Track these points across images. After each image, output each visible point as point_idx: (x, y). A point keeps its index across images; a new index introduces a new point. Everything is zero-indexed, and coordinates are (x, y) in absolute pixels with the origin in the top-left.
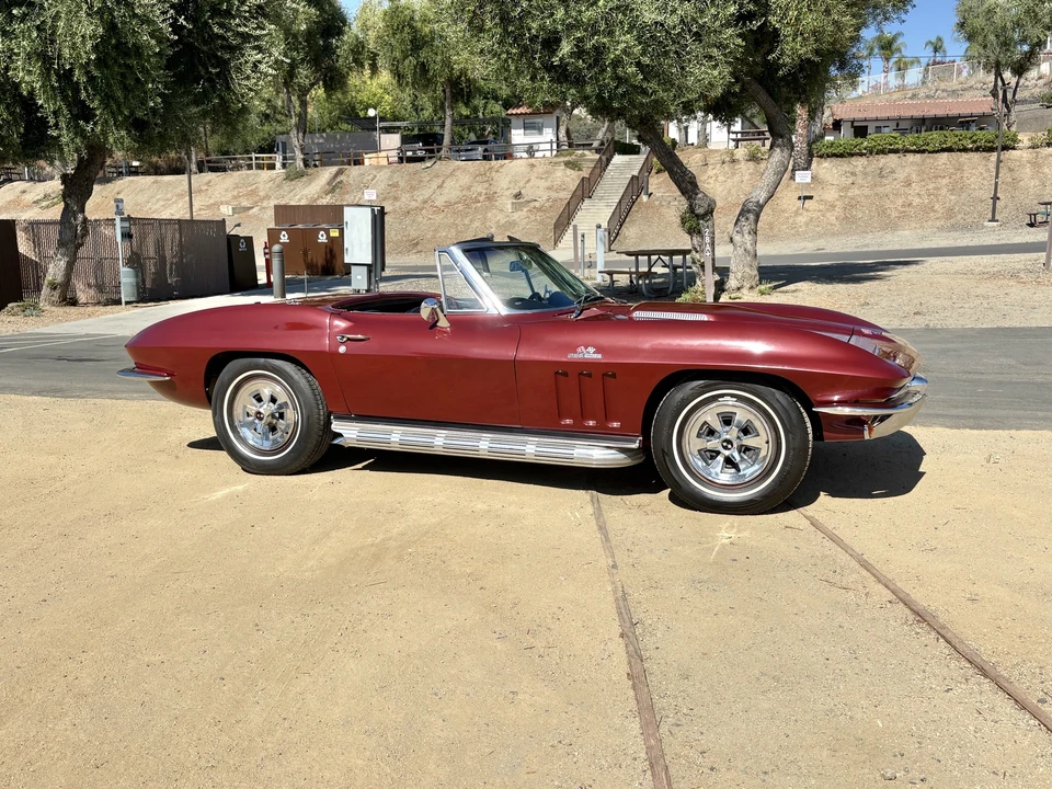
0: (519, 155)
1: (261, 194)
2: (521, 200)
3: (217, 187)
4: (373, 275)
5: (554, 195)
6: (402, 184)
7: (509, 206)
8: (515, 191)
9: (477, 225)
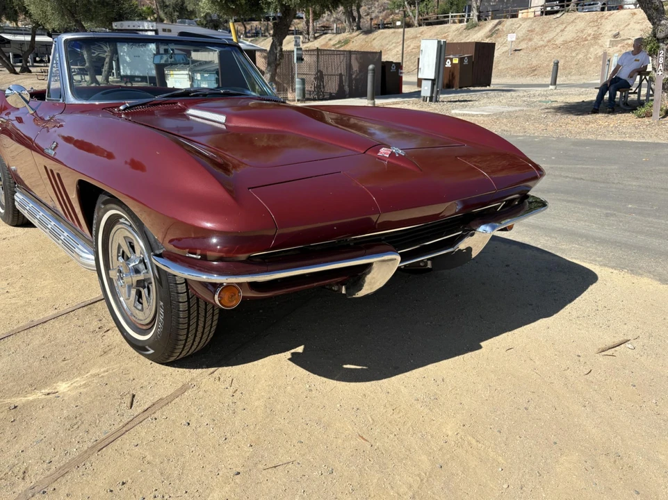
0: (627, 6)
2: (618, 39)
3: (426, 35)
4: (435, 87)
6: (537, 30)
7: (608, 43)
8: (615, 33)
9: (581, 56)
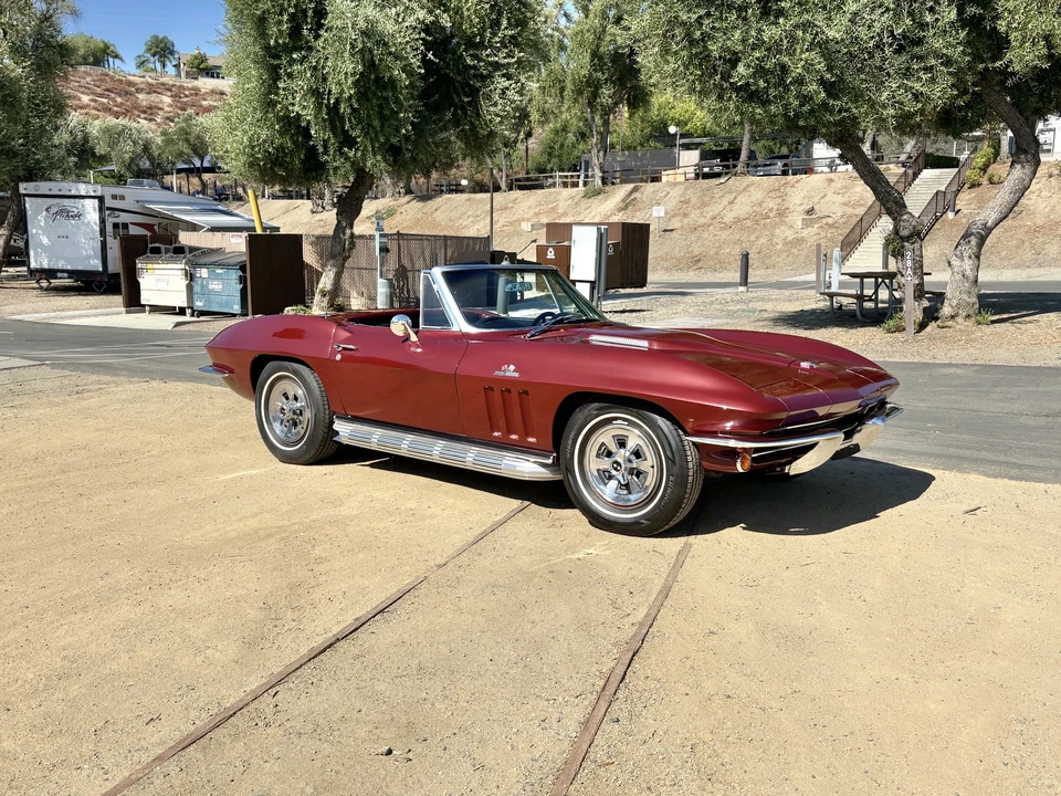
0: (820, 169)
1: (560, 211)
2: (813, 216)
3: (521, 205)
4: (596, 291)
5: (850, 211)
6: (694, 200)
7: (800, 223)
8: (808, 207)
9: (763, 240)
